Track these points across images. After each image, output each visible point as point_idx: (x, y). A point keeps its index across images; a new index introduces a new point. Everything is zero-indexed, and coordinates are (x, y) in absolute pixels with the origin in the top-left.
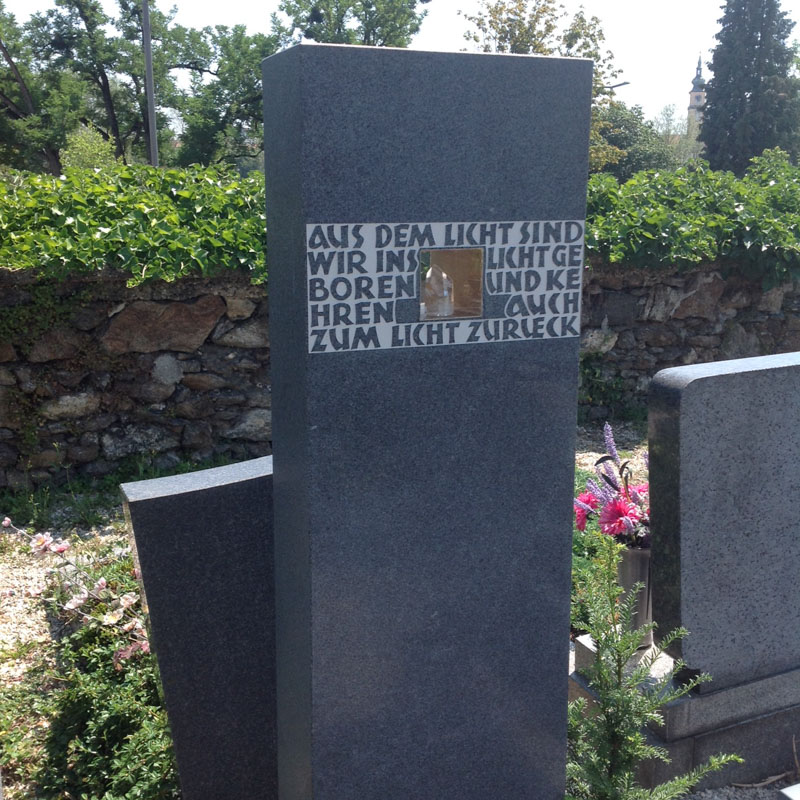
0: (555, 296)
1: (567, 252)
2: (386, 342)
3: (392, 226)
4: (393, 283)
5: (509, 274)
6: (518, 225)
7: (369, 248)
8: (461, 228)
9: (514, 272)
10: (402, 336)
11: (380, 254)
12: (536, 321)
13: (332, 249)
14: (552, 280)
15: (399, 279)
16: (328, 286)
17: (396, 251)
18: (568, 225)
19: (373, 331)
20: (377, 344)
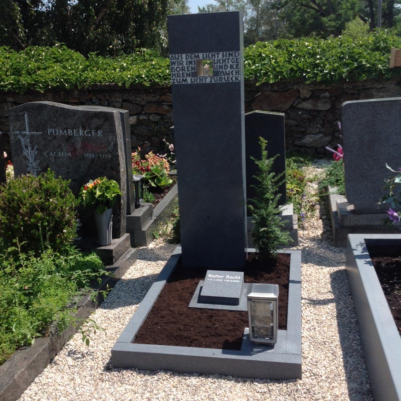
0: (233, 71)
1: (235, 59)
2: (189, 82)
3: (189, 54)
4: (190, 68)
5: (220, 66)
6: (221, 53)
7: (184, 60)
8: (206, 54)
9: (221, 65)
10: (193, 80)
11: (187, 61)
12: (228, 77)
13: (176, 60)
14: (232, 67)
15: (192, 67)
16: (175, 68)
17: (191, 60)
18: (235, 53)
19: (186, 79)
20: (187, 82)
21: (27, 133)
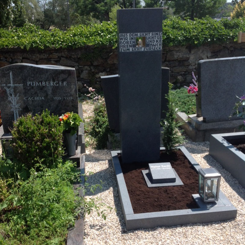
0: (157, 44)
1: (159, 37)
2: (131, 50)
3: (132, 34)
4: (132, 42)
5: (150, 41)
6: (151, 33)
7: (128, 37)
8: (142, 34)
9: (151, 40)
10: (133, 49)
11: (130, 38)
12: (154, 48)
13: (123, 37)
14: (157, 41)
15: (133, 41)
16: (122, 42)
17: (132, 37)
18: (159, 33)
19: (129, 49)
21: (12, 85)
